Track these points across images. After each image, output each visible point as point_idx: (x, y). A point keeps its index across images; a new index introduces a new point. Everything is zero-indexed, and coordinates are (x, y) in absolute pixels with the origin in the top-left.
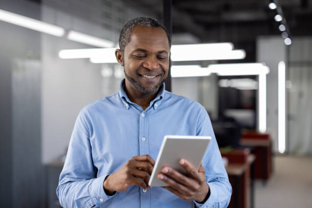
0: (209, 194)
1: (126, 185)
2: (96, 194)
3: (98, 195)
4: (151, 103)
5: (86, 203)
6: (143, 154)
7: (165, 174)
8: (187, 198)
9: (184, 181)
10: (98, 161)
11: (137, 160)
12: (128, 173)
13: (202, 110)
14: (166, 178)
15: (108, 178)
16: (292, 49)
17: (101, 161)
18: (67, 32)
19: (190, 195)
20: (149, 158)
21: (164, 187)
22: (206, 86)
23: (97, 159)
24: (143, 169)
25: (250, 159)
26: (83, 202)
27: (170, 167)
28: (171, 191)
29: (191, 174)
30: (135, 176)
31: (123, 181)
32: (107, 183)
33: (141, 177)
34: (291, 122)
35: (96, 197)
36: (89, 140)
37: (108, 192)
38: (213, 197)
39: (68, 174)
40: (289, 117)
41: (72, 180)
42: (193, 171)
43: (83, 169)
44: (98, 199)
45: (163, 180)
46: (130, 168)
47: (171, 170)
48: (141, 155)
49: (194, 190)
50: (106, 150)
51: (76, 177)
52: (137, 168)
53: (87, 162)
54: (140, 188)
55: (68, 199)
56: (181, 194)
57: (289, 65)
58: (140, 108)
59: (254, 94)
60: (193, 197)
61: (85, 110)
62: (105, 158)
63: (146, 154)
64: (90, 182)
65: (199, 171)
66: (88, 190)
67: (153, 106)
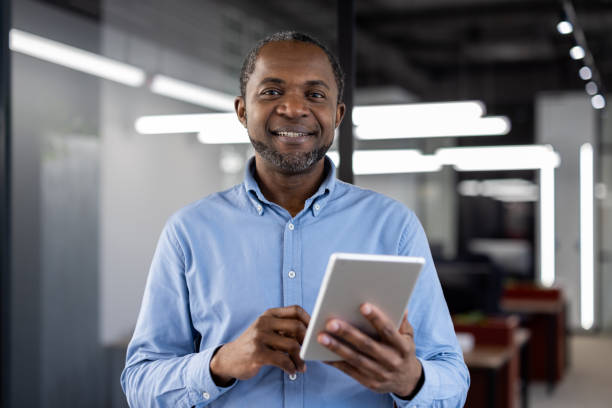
0: (421, 381)
1: (254, 365)
2: (196, 385)
3: (200, 385)
4: (308, 204)
5: (176, 402)
6: (290, 304)
7: (333, 335)
8: (378, 385)
9: (370, 348)
10: (202, 320)
11: (276, 316)
12: (259, 341)
13: (409, 216)
14: (334, 342)
15: (220, 351)
16: (606, 116)
17: (208, 318)
18: (150, 77)
19: (382, 380)
20: (299, 312)
21: (331, 363)
22: (433, 193)
23: (200, 314)
24: (287, 335)
25: (521, 337)
26: (170, 401)
27: (342, 320)
28: (346, 371)
29: (385, 336)
30: (272, 348)
31: (248, 357)
32: (218, 363)
33: (284, 350)
34: (606, 267)
35: (195, 391)
36: (184, 277)
37: (219, 380)
38: (430, 387)
39: (143, 346)
40: (600, 257)
41: (150, 357)
42: (389, 328)
43: (172, 335)
44: (200, 394)
45: (329, 346)
46: (263, 331)
47: (344, 325)
48: (285, 305)
49: (391, 368)
50: (217, 295)
51: (158, 350)
52: (276, 332)
53: (179, 321)
54: (283, 372)
55: (143, 393)
56: (365, 376)
57: (600, 150)
58: (286, 213)
59: (531, 209)
60: (388, 383)
61: (176, 218)
62: (216, 313)
63: (296, 303)
64: (185, 361)
65: (401, 331)
66: (181, 377)
67: (311, 208)
